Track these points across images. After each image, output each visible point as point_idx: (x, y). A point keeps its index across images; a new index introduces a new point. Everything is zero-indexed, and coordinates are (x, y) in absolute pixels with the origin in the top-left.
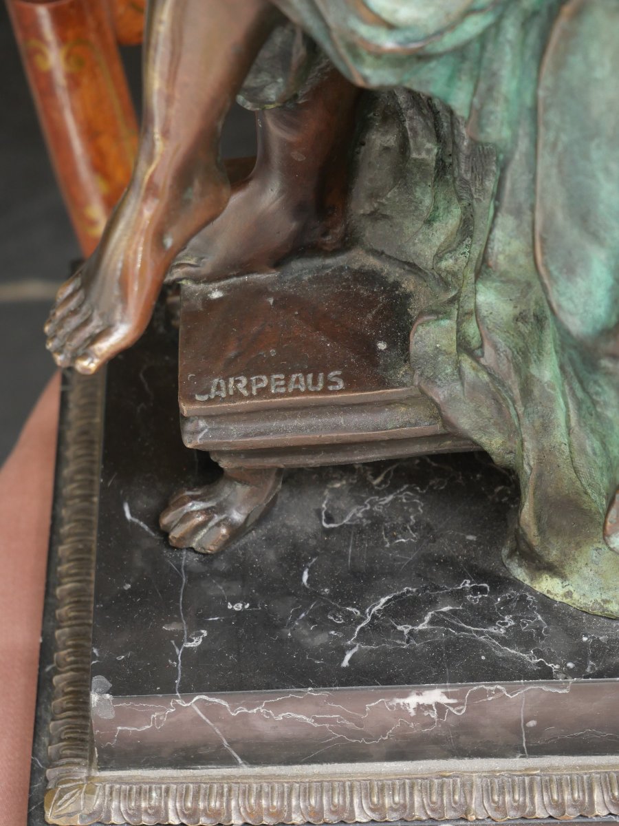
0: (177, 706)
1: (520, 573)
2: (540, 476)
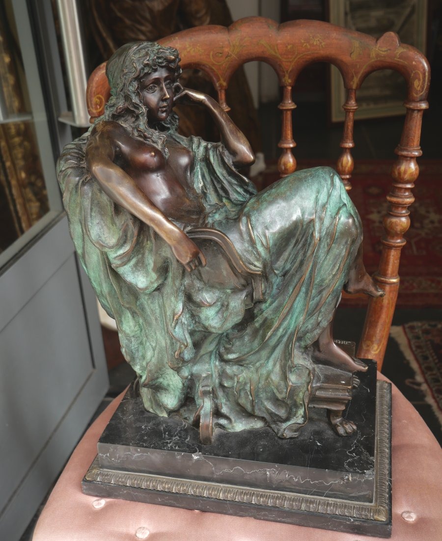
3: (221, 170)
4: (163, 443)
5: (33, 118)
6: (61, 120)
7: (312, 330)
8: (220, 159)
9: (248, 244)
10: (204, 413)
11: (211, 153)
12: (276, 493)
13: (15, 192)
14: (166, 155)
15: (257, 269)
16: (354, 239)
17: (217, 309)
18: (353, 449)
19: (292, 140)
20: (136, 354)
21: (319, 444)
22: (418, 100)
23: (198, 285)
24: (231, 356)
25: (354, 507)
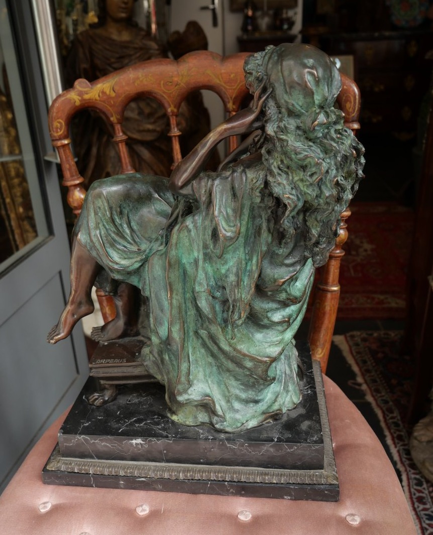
0: (77, 438)
1: (169, 415)
2: (169, 386)
5: (23, 157)
6: (47, 158)
13: (13, 223)
22: (351, 121)
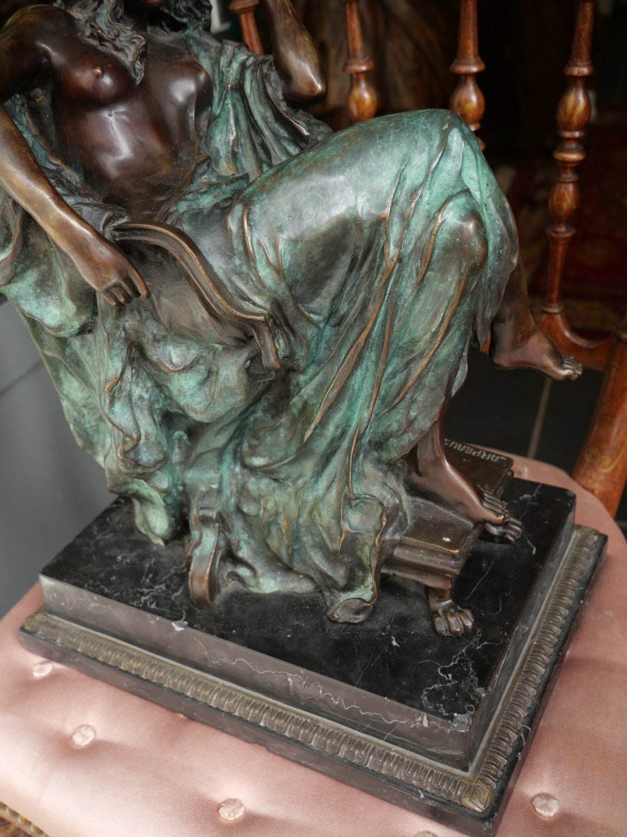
3: (262, 110)
4: (135, 594)
7: (399, 434)
8: (261, 87)
9: (240, 259)
10: (201, 555)
11: (248, 75)
12: (304, 716)
14: (136, 74)
15: (258, 310)
16: (475, 264)
17: (200, 378)
18: (452, 664)
19: (475, 57)
20: (95, 437)
21: (394, 643)
23: (155, 331)
24: (258, 461)
25: (432, 772)
